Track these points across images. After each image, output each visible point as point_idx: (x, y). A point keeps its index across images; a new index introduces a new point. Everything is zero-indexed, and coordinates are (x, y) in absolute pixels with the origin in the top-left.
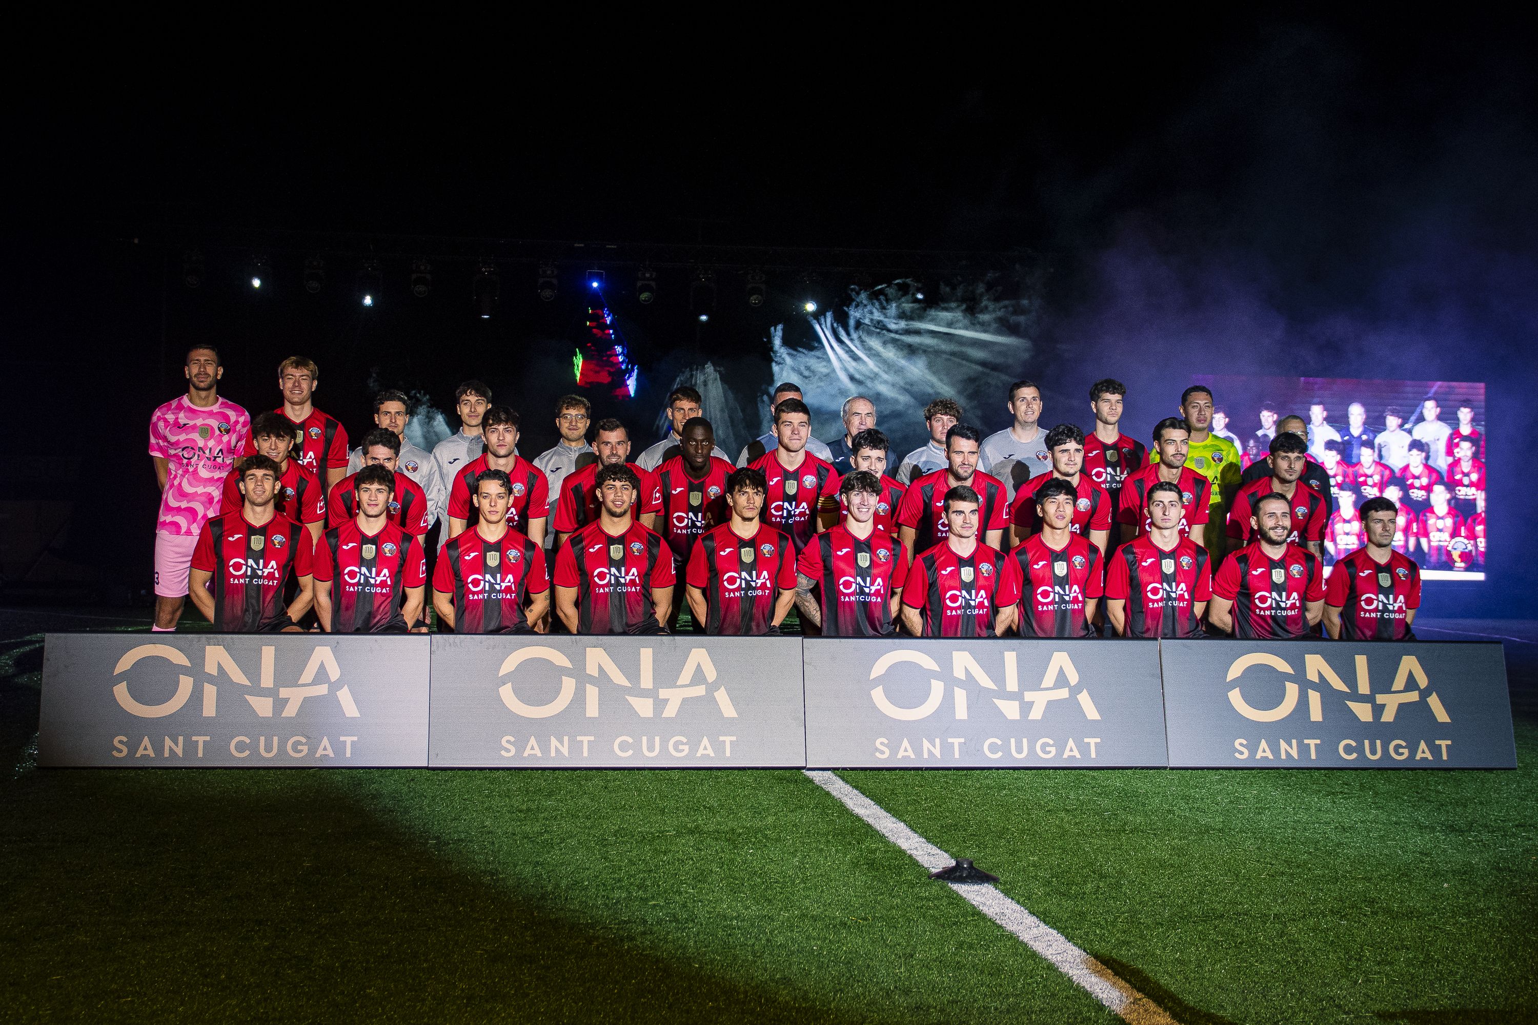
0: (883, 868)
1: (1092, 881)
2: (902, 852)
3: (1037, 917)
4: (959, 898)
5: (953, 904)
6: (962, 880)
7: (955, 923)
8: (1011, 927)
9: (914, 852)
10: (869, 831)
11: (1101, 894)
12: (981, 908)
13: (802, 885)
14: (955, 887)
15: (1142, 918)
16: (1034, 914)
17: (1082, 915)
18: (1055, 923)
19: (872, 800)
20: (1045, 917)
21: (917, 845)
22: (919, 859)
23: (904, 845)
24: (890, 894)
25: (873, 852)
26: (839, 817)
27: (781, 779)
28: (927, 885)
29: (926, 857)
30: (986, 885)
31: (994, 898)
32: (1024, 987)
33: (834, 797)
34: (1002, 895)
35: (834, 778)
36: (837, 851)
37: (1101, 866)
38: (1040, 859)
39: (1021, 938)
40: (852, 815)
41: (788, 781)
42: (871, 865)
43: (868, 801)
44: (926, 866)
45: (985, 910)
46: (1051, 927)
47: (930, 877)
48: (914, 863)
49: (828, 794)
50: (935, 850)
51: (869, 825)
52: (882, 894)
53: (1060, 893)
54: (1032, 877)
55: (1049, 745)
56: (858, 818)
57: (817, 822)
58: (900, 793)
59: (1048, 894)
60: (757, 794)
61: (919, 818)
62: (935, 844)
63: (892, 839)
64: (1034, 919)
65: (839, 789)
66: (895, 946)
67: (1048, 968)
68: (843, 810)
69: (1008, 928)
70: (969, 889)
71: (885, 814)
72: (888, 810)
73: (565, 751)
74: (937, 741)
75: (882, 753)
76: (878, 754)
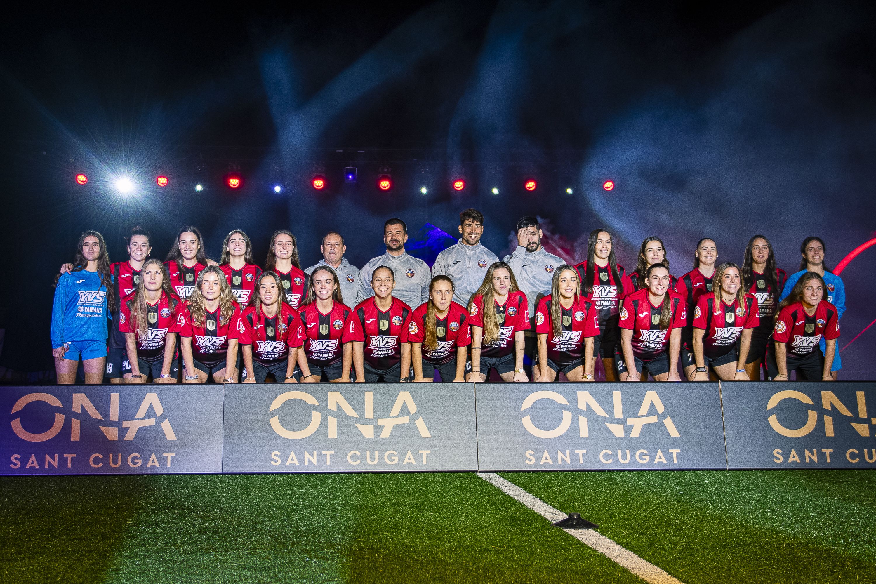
0: (520, 521)
1: (663, 527)
2: (535, 513)
3: (621, 545)
4: (570, 535)
5: (564, 539)
6: (573, 526)
7: (564, 549)
8: (601, 550)
9: (543, 514)
10: (514, 502)
11: (668, 534)
12: (583, 541)
13: (463, 530)
14: (568, 530)
15: (693, 546)
16: (619, 544)
17: (652, 545)
18: (633, 549)
19: (520, 487)
20: (626, 546)
21: (546, 509)
22: (546, 517)
23: (537, 509)
24: (522, 535)
25: (516, 513)
26: (495, 496)
27: (461, 477)
28: (549, 529)
29: (551, 516)
30: (589, 529)
31: (593, 536)
32: (604, 581)
33: (494, 486)
34: (599, 535)
35: (497, 476)
36: (490, 513)
37: (670, 519)
38: (629, 516)
39: (607, 556)
40: (505, 495)
41: (465, 479)
42: (512, 519)
43: (518, 488)
44: (550, 520)
45: (586, 542)
46: (629, 551)
47: (551, 526)
48: (541, 518)
49: (491, 485)
50: (557, 512)
51: (515, 500)
52: (517, 534)
53: (640, 533)
54: (622, 525)
55: (645, 454)
56: (509, 496)
57: (480, 499)
58: (540, 484)
59: (632, 534)
60: (442, 485)
61: (550, 496)
62: (558, 508)
63: (530, 506)
64: (619, 546)
65: (499, 482)
66: (520, 560)
67: (623, 571)
68: (499, 492)
69: (600, 551)
70: (577, 531)
71: (528, 494)
72: (530, 492)
73: (314, 461)
74: (568, 452)
75: (530, 460)
76: (527, 461)
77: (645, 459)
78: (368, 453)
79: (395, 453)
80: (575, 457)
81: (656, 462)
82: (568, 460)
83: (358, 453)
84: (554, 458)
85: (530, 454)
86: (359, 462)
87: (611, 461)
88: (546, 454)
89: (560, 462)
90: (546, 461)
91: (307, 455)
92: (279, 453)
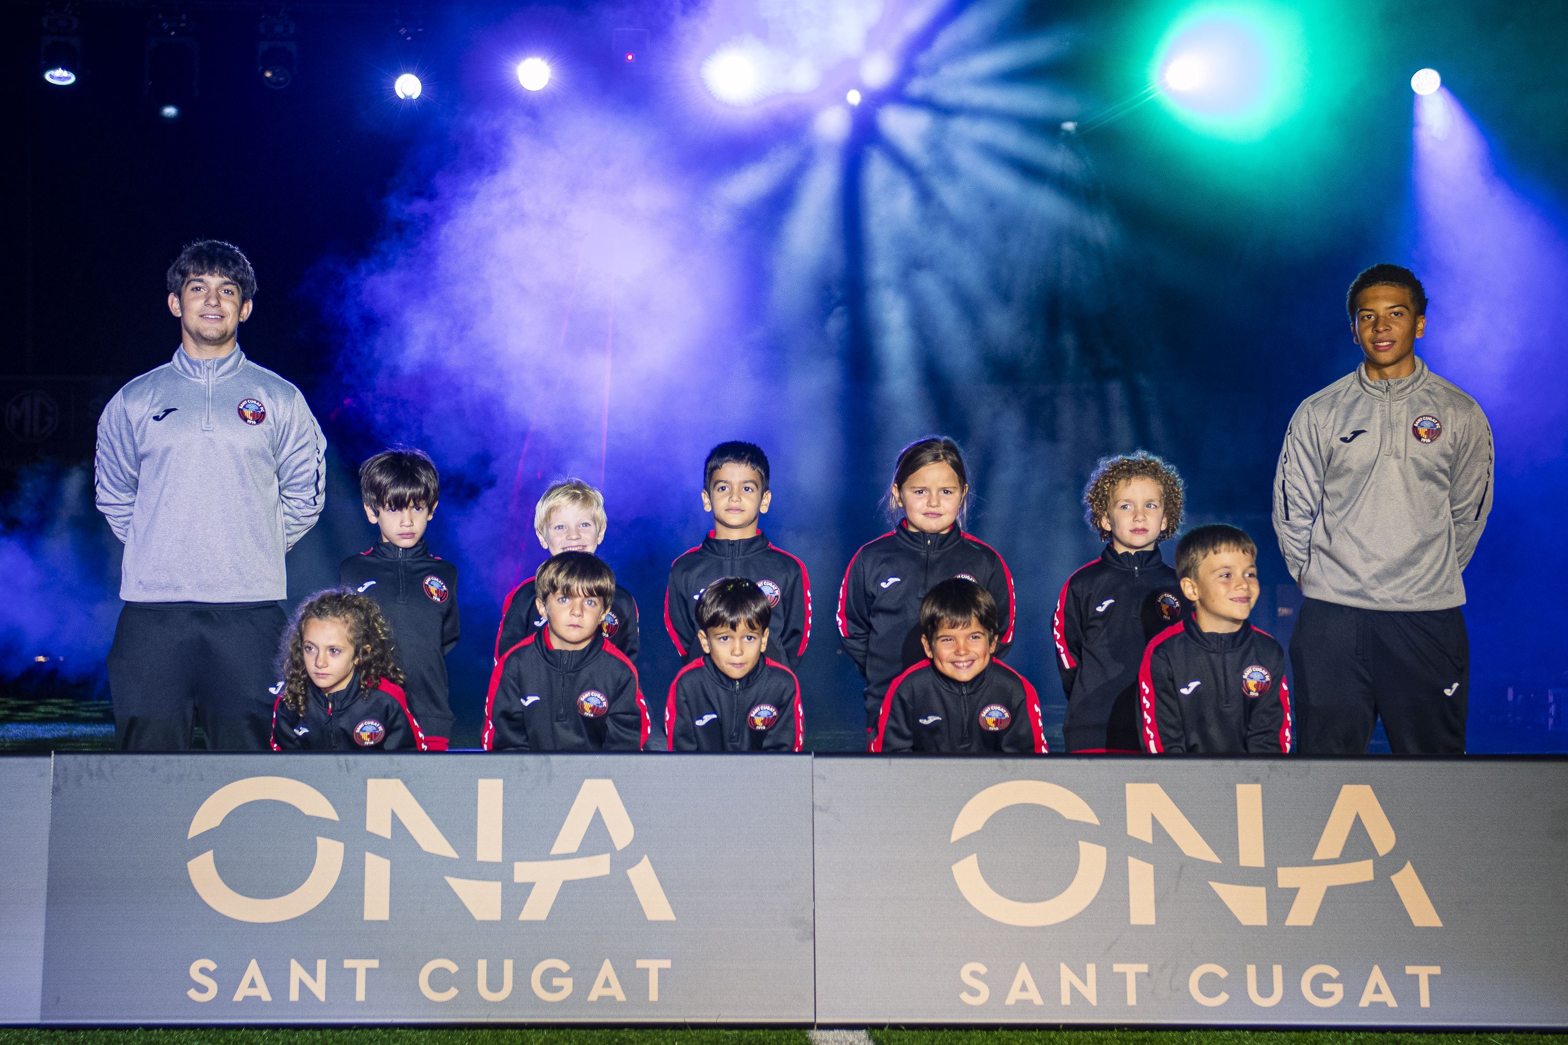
55: (1328, 979)
73: (319, 989)
74: (1091, 969)
75: (975, 993)
76: (965, 997)
77: (1330, 994)
78: (482, 965)
79: (564, 967)
80: (1111, 985)
81: (1364, 1002)
82: (1090, 992)
83: (453, 968)
84: (1049, 988)
85: (973, 974)
86: (453, 992)
87: (1223, 997)
88: (1023, 973)
89: (1066, 999)
90: (1024, 996)
91: (297, 971)
92: (211, 966)
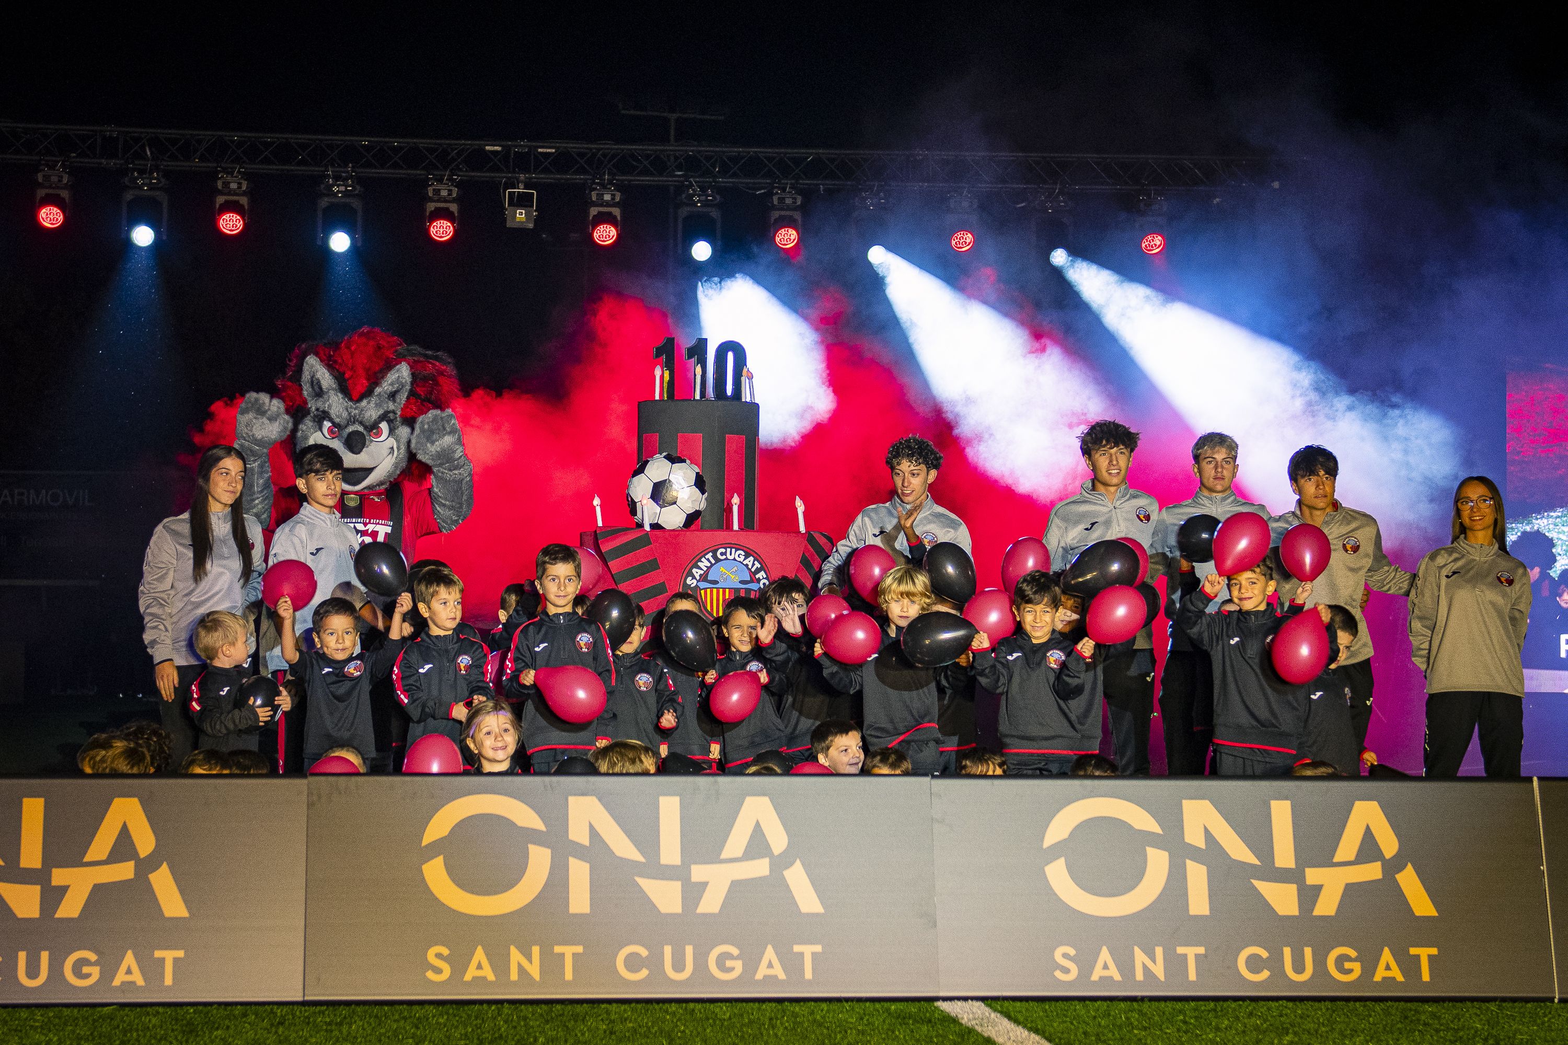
55: (1349, 959)
73: (534, 970)
74: (1159, 951)
75: (1066, 971)
76: (1058, 974)
77: (1350, 971)
78: (668, 950)
79: (735, 951)
80: (1176, 964)
81: (1378, 978)
82: (1159, 970)
83: (644, 952)
84: (1126, 966)
85: (1065, 956)
86: (645, 973)
87: (1266, 975)
88: (1105, 955)
89: (1139, 976)
90: (1106, 973)
91: (515, 956)
92: (445, 951)
